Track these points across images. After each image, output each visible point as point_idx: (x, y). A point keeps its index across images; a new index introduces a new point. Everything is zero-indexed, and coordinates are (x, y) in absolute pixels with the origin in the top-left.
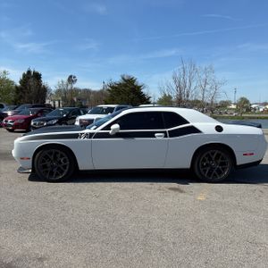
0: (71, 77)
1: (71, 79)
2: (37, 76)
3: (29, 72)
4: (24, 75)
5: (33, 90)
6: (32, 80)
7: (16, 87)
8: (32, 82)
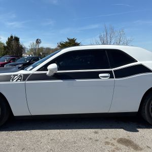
0: (38, 40)
1: (38, 42)
2: (17, 39)
3: (12, 37)
4: (9, 39)
5: (14, 48)
6: (13, 42)
7: (4, 47)
8: (13, 43)
